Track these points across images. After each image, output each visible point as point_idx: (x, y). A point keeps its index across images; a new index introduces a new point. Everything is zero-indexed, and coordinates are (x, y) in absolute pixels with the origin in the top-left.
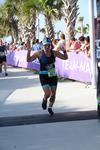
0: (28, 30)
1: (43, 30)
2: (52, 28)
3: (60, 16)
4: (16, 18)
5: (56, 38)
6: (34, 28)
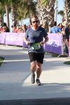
0: (47, 13)
6: (52, 10)
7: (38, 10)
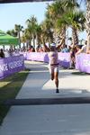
1: (71, 39)
2: (77, 37)
3: (83, 28)
4: (52, 30)
5: (79, 44)
7: (54, 37)
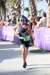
0: (14, 9)
2: (35, 8)
7: (7, 7)
